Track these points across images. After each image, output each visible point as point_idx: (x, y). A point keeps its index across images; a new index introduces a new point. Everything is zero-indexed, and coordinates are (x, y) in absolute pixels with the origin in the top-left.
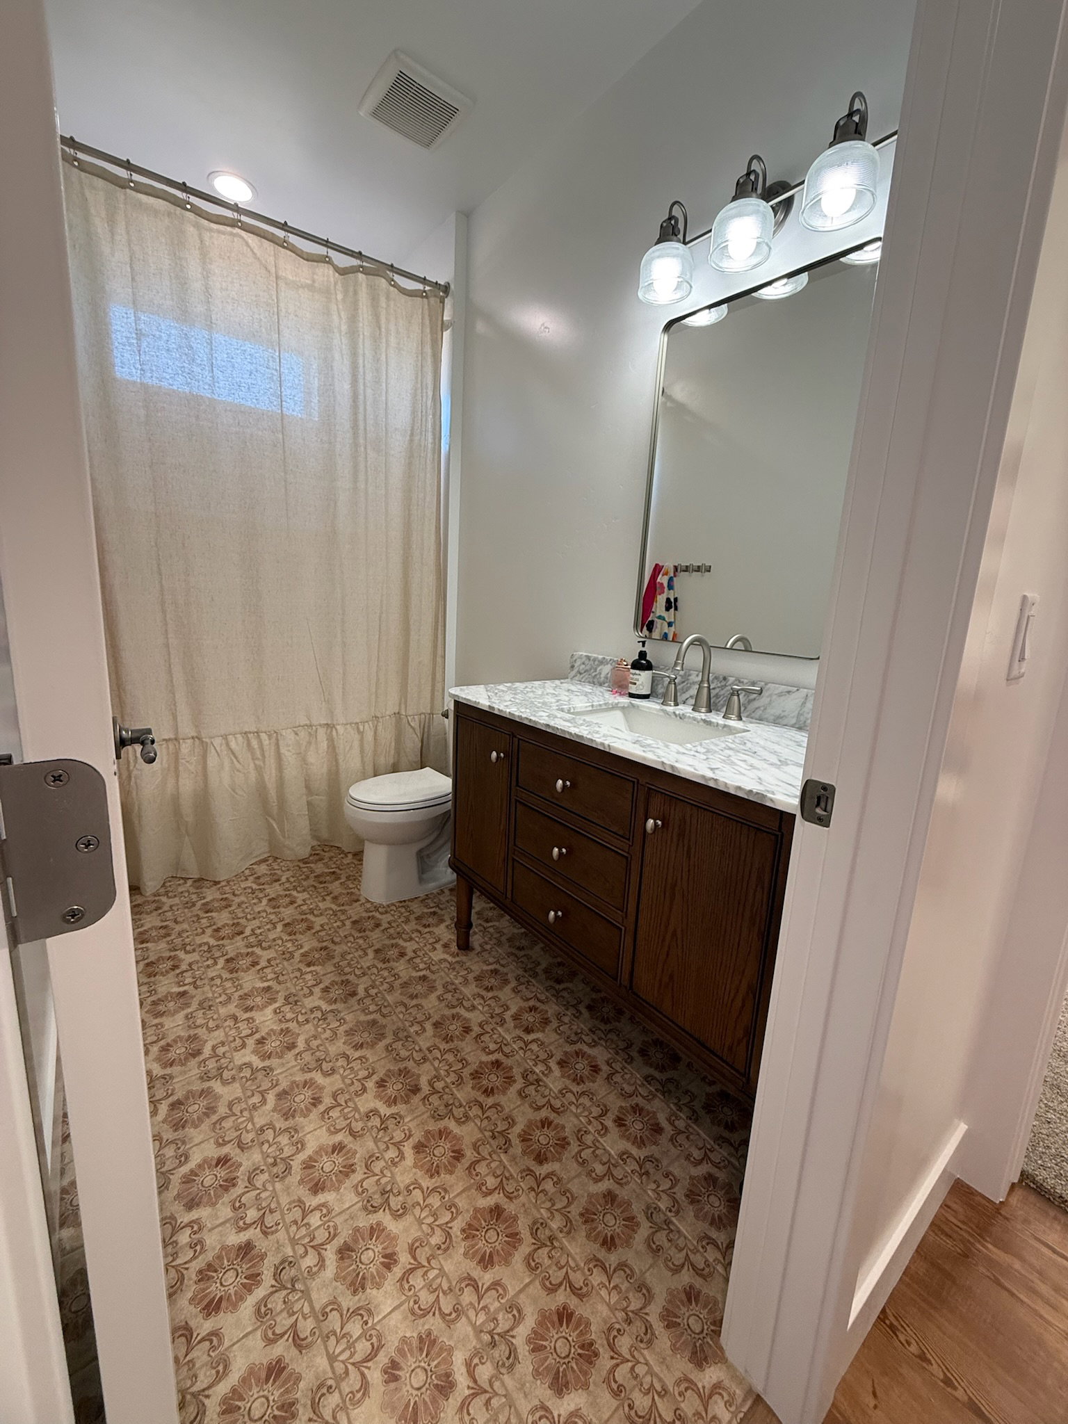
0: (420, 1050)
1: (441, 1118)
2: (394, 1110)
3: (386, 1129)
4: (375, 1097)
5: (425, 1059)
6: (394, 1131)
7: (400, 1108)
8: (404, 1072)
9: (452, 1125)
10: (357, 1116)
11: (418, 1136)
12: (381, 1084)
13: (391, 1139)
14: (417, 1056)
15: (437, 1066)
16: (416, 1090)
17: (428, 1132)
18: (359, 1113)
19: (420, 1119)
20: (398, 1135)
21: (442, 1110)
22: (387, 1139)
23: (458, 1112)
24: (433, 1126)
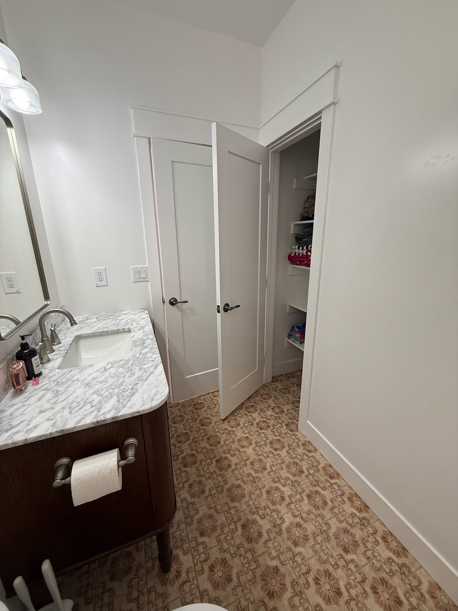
0: (213, 479)
1: (211, 450)
2: (226, 455)
3: (229, 450)
4: (232, 461)
5: (212, 474)
6: (226, 449)
7: (224, 455)
8: (221, 469)
9: (208, 447)
10: (238, 455)
11: (219, 446)
12: (230, 466)
13: (227, 446)
14: (215, 476)
15: (208, 470)
16: (217, 461)
17: (216, 446)
18: (237, 456)
19: (218, 451)
20: (225, 447)
21: (210, 452)
22: (228, 447)
23: (205, 450)
24: (214, 448)
